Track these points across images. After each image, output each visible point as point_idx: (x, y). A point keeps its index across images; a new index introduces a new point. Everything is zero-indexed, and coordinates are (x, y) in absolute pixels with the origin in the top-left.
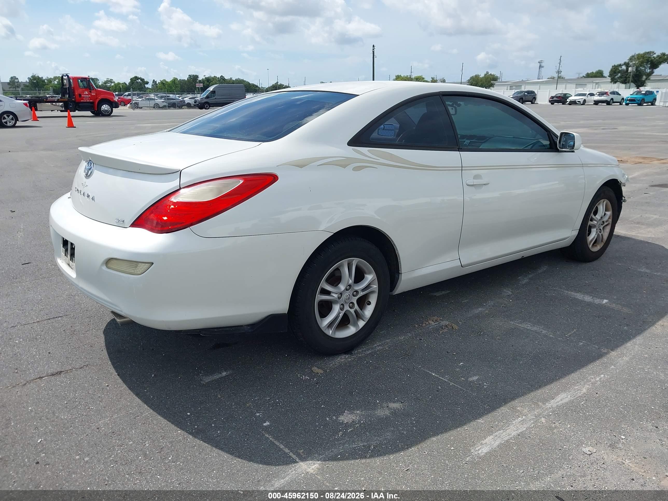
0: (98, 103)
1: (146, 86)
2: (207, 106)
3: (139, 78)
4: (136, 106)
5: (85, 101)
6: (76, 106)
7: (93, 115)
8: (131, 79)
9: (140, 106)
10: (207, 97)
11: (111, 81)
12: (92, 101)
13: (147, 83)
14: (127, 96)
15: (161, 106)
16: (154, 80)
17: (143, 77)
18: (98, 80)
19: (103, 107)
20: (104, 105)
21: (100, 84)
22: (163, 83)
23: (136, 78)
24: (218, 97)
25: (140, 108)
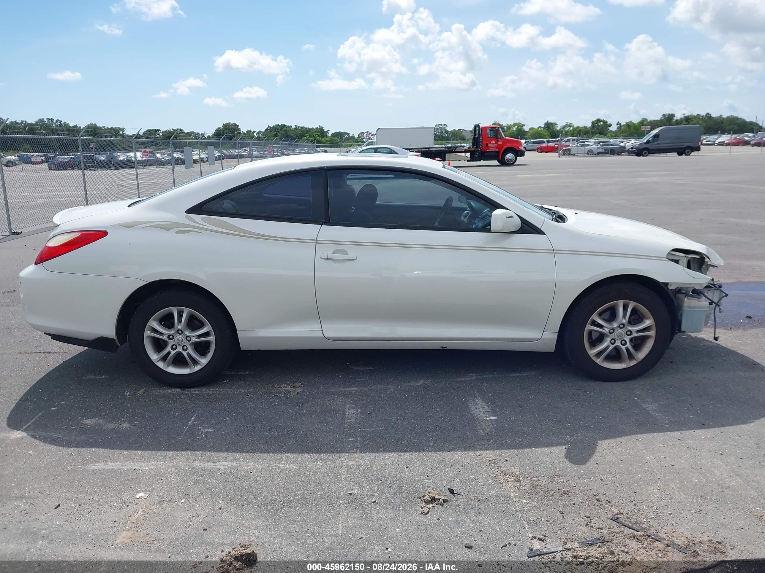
0: (503, 152)
1: (611, 128)
2: (645, 153)
3: (602, 121)
4: (567, 153)
5: (491, 150)
6: (481, 156)
7: (499, 164)
8: (593, 122)
9: (572, 152)
10: (648, 142)
11: (570, 125)
12: (497, 150)
13: (610, 125)
14: (566, 142)
15: (595, 152)
16: (619, 122)
17: (606, 120)
18: (557, 125)
19: (507, 156)
20: (509, 154)
21: (558, 129)
22: (629, 125)
23: (599, 121)
24: (662, 142)
25: (572, 155)
